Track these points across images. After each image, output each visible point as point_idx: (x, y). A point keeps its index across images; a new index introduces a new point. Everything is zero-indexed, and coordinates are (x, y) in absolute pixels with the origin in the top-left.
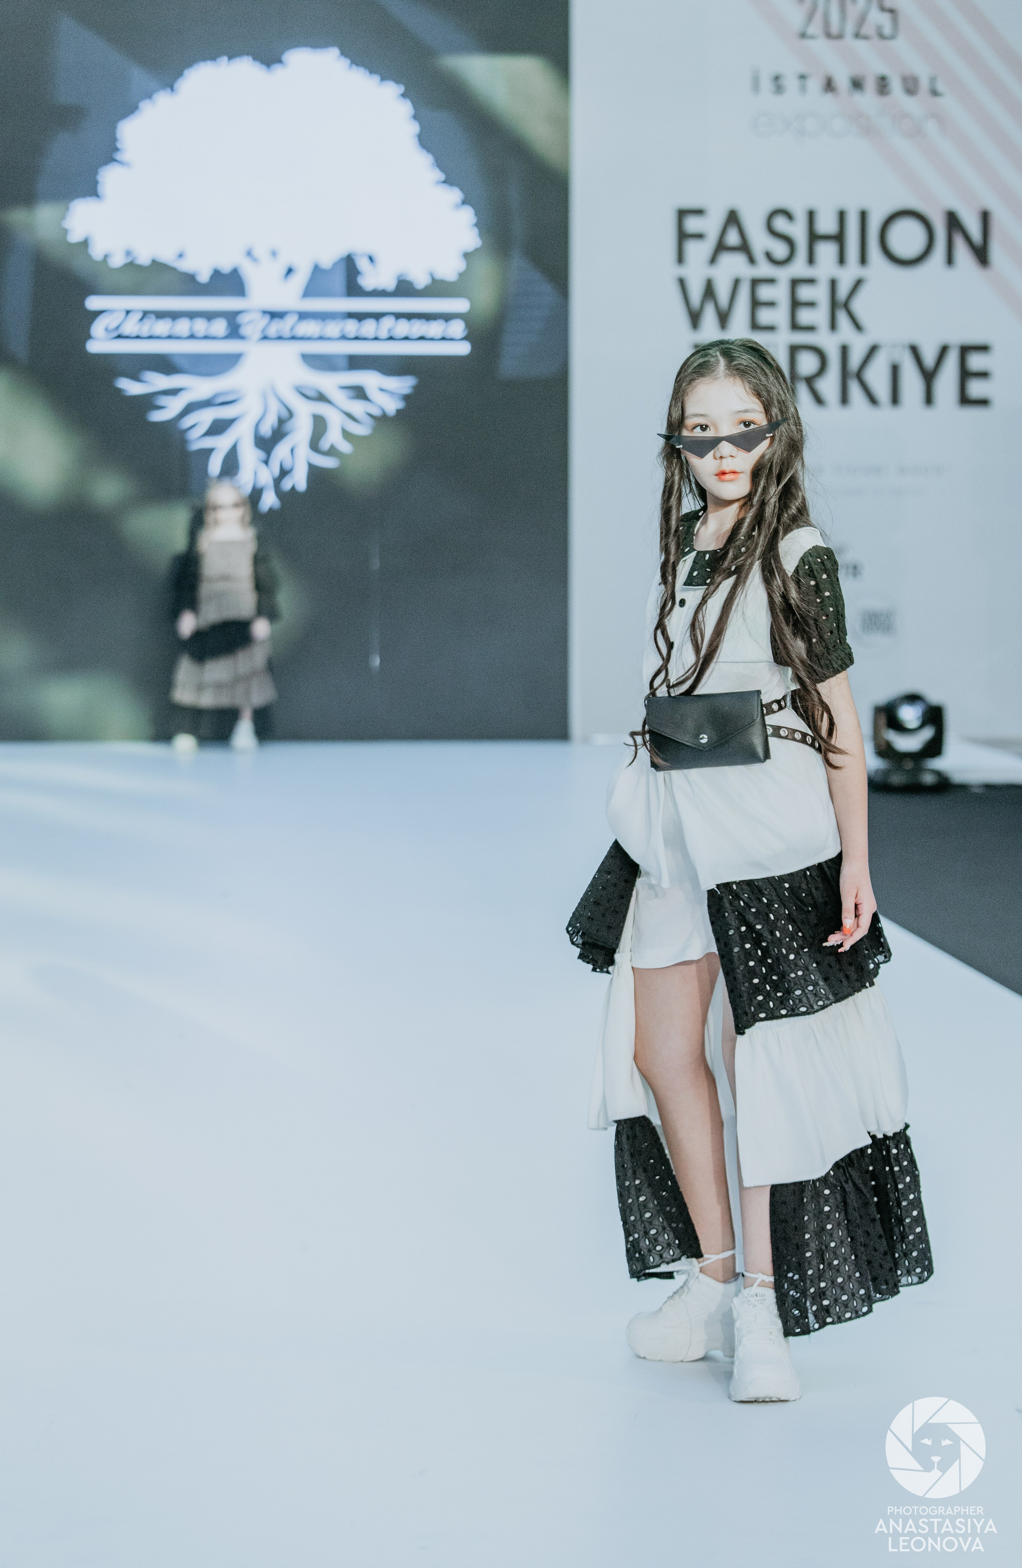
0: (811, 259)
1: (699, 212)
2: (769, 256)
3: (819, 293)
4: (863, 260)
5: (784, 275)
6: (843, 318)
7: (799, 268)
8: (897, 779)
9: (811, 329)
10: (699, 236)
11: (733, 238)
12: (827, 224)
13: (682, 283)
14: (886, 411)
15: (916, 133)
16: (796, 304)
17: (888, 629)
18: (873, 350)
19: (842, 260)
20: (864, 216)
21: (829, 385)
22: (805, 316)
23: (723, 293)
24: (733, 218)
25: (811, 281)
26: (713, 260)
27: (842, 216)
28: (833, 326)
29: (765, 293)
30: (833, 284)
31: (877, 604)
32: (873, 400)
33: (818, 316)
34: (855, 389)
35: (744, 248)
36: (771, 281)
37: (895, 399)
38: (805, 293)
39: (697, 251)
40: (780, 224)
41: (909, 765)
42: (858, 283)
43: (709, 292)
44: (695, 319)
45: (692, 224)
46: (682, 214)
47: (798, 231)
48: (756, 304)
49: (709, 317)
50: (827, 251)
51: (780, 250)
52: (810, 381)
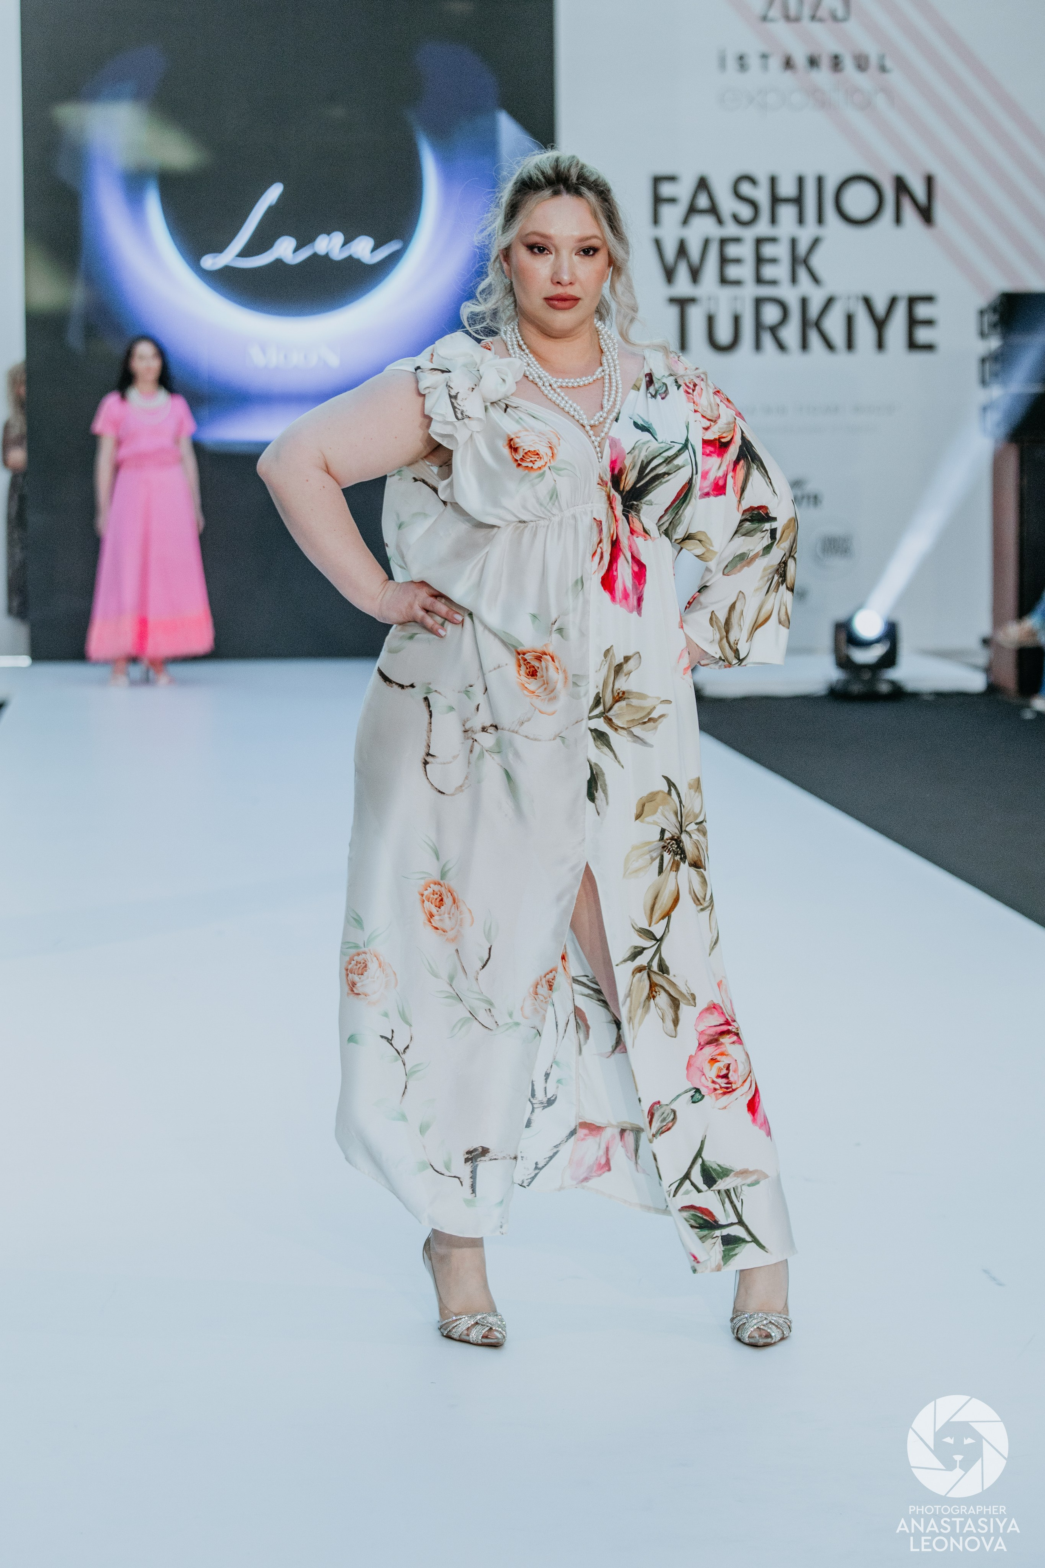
0: (773, 220)
1: (672, 179)
2: (736, 218)
3: (781, 251)
4: (820, 220)
5: (749, 234)
6: (802, 274)
7: (763, 228)
8: (856, 688)
9: (773, 283)
10: (672, 200)
11: (703, 202)
12: (787, 189)
13: (658, 243)
14: (842, 357)
15: (867, 106)
16: (760, 260)
17: (846, 551)
18: (829, 302)
19: (801, 220)
20: (820, 181)
21: (791, 333)
22: (768, 272)
23: (694, 251)
24: (703, 184)
25: (773, 240)
26: (685, 222)
27: (801, 181)
28: (794, 279)
29: (732, 251)
30: (794, 242)
31: (835, 530)
32: (829, 345)
33: (779, 271)
34: (814, 338)
35: (713, 210)
36: (737, 240)
37: (850, 345)
38: (768, 250)
39: (671, 214)
40: (746, 189)
41: (867, 676)
42: (816, 242)
43: (682, 250)
44: (669, 275)
45: (666, 190)
46: (657, 181)
47: (762, 195)
48: (724, 261)
49: (683, 273)
50: (787, 213)
51: (745, 212)
52: (774, 330)
